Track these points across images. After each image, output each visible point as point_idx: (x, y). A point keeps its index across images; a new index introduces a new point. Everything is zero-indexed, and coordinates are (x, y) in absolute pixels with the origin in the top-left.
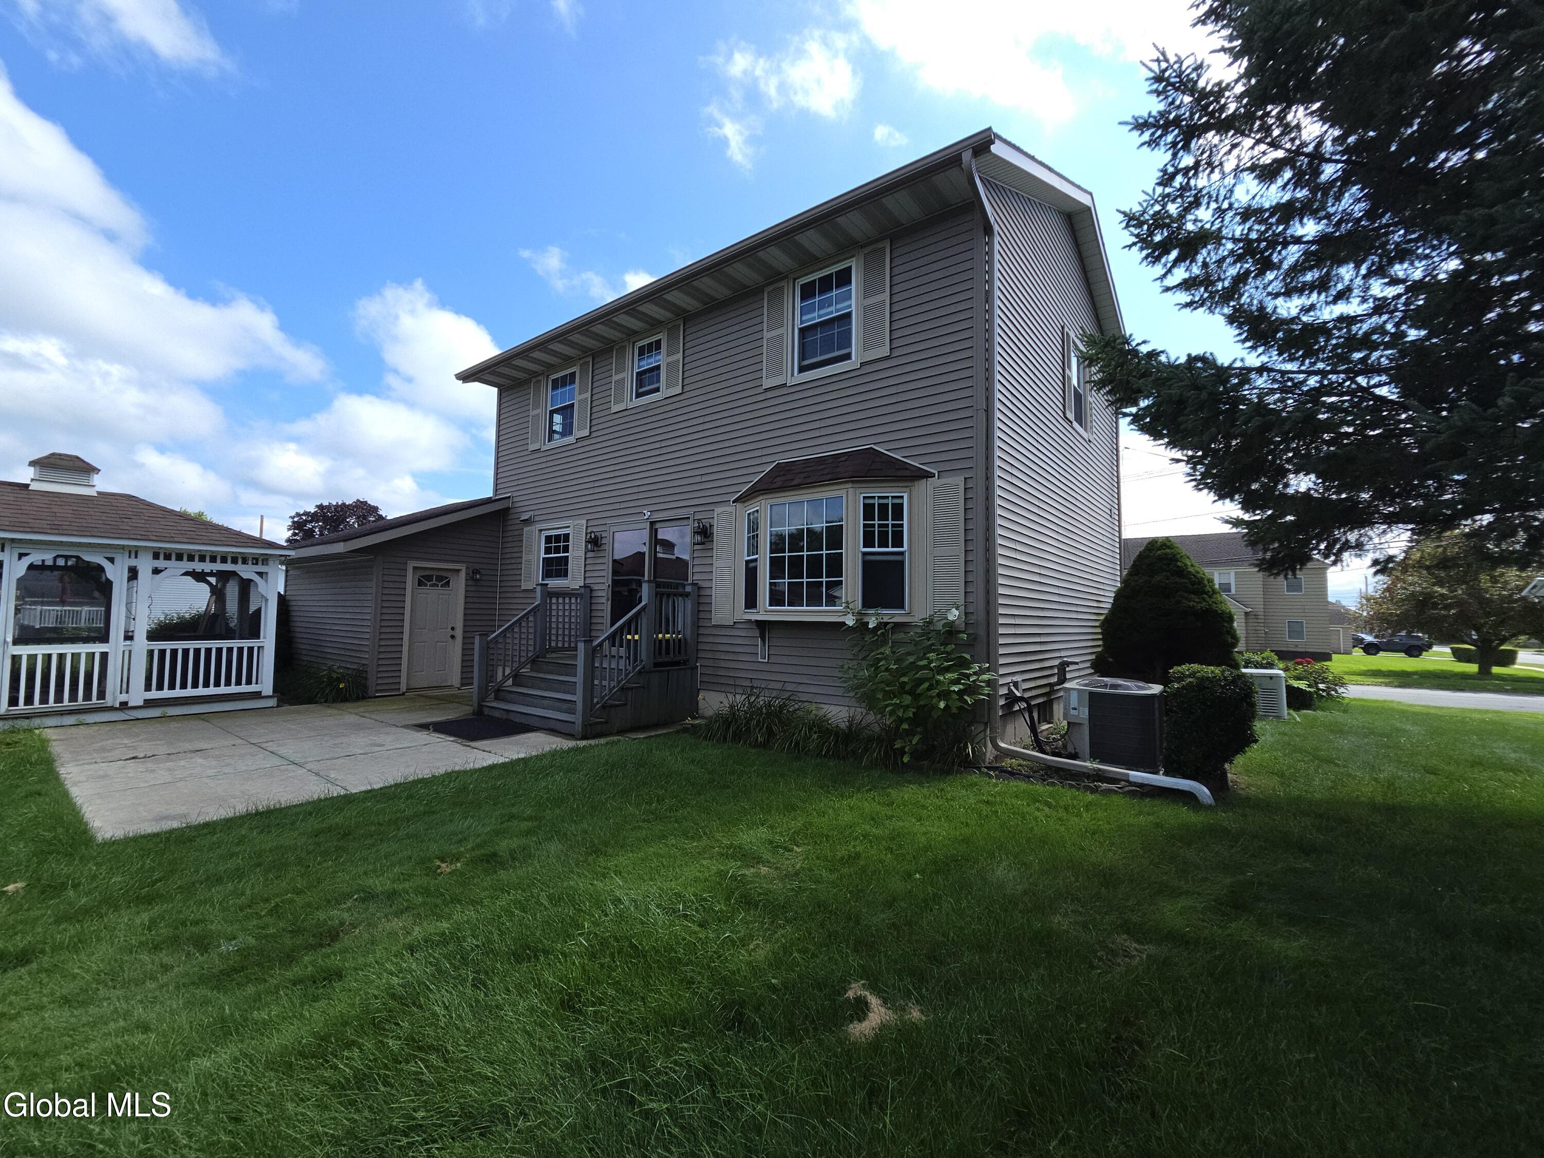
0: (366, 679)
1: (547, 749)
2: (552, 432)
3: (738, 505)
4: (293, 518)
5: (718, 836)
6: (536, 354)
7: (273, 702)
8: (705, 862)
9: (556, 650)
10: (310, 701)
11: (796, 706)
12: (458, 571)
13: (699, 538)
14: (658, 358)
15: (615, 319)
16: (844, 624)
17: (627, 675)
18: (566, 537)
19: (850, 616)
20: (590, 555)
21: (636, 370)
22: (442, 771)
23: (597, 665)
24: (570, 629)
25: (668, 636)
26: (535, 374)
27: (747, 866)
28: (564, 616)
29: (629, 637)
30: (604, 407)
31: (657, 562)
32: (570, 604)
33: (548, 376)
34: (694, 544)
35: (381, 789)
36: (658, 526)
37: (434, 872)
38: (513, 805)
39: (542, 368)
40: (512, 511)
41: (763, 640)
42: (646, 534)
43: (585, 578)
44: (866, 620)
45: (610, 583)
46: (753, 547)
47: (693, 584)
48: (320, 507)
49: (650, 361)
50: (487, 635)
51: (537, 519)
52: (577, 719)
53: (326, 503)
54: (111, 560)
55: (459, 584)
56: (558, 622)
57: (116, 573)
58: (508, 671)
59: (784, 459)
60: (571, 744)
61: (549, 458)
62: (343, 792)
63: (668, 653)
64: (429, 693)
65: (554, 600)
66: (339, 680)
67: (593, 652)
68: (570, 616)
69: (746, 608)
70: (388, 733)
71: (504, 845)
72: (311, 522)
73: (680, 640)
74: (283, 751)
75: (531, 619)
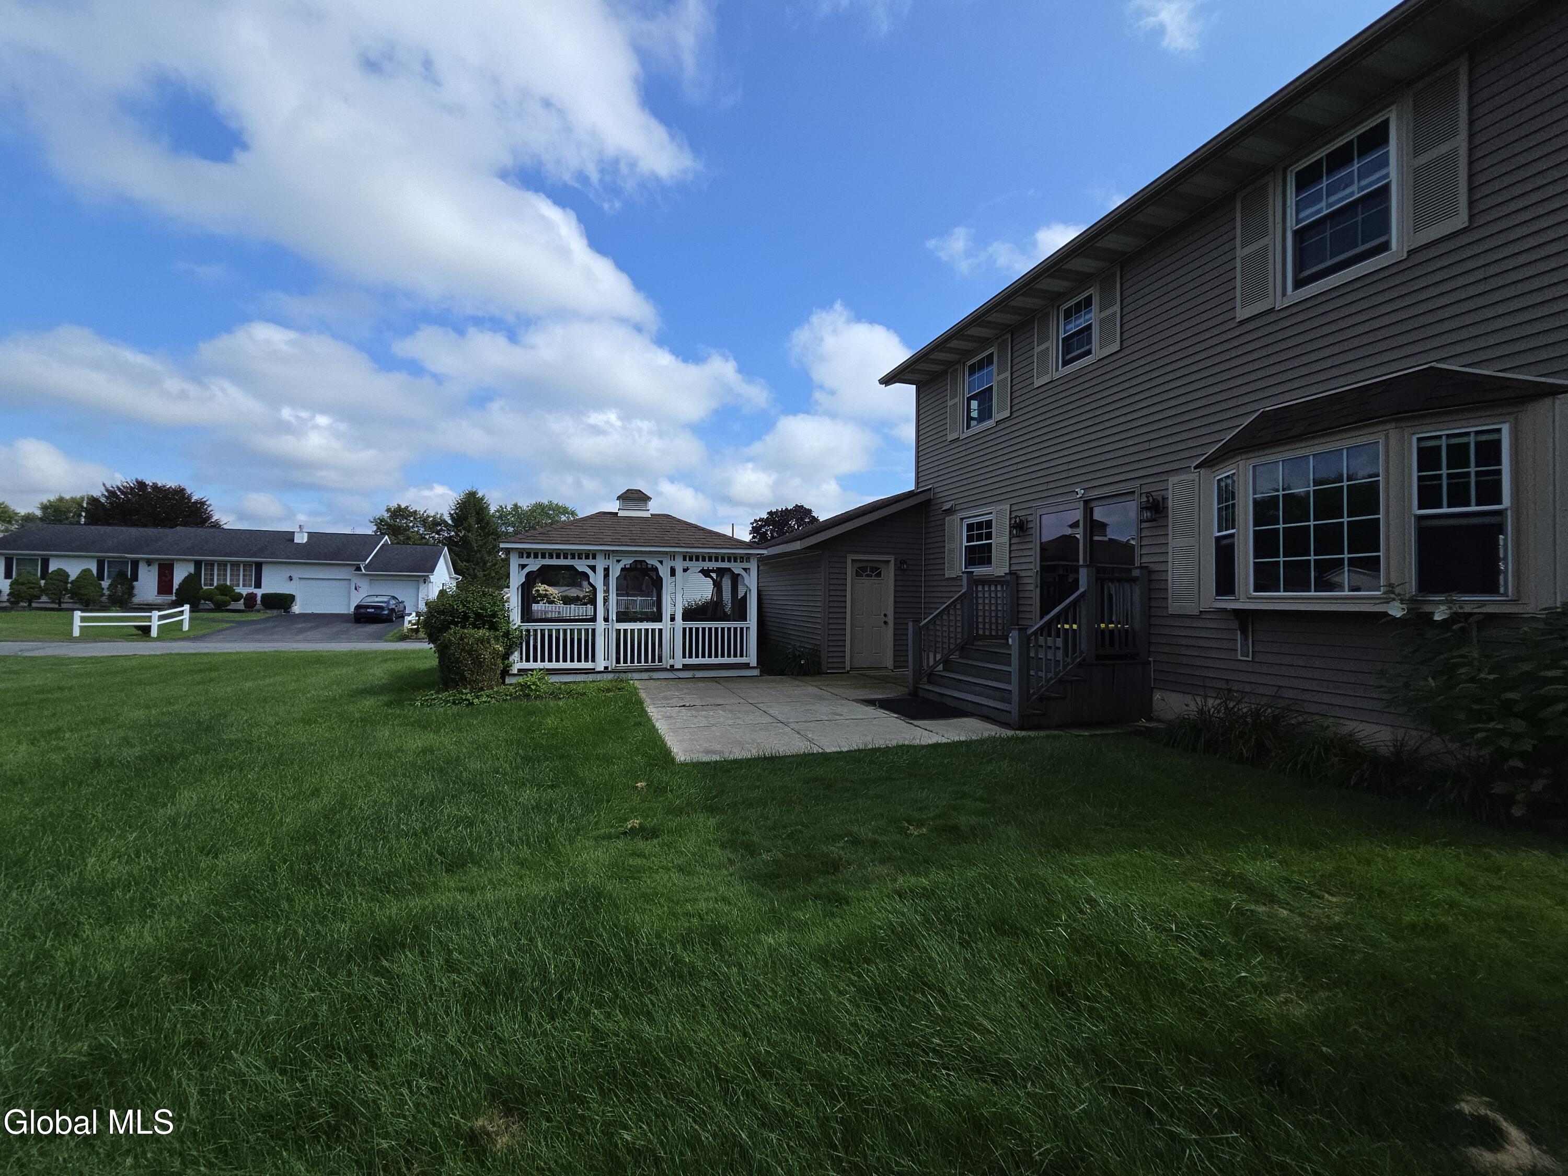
0: (820, 657)
1: (986, 734)
2: (970, 418)
3: (1202, 471)
4: (752, 524)
5: (1207, 858)
6: (954, 344)
7: (756, 672)
8: (1192, 884)
9: (984, 637)
10: (782, 673)
11: (1300, 719)
12: (888, 562)
13: (1149, 514)
14: (1088, 317)
15: (1037, 286)
16: (1385, 614)
17: (1065, 667)
18: (989, 524)
19: (1397, 604)
20: (1014, 541)
21: (1062, 336)
22: (894, 743)
23: (1032, 654)
24: (997, 617)
25: (1111, 626)
26: (951, 364)
27: (1257, 902)
28: (991, 604)
29: (1067, 626)
30: (1027, 382)
31: (1092, 546)
32: (996, 591)
33: (964, 364)
34: (1141, 521)
35: (847, 752)
36: (1093, 504)
37: (903, 831)
38: (964, 784)
39: (958, 356)
40: (933, 502)
41: (1244, 633)
42: (1077, 515)
43: (1010, 565)
44: (1427, 608)
45: (1038, 569)
46: (1227, 518)
47: (1141, 568)
48: (770, 513)
49: (1078, 322)
50: (919, 620)
51: (958, 508)
52: (1014, 708)
53: (774, 510)
54: (661, 562)
55: (889, 573)
56: (984, 611)
57: (664, 572)
58: (938, 657)
59: (1269, 406)
60: (1010, 733)
61: (969, 446)
62: (820, 751)
63: (1112, 644)
64: (868, 672)
65: (980, 588)
66: (800, 658)
67: (1025, 642)
68: (997, 604)
69: (1218, 594)
70: (843, 705)
71: (964, 821)
72: (764, 526)
73: (1127, 631)
74: (771, 712)
75: (958, 606)
